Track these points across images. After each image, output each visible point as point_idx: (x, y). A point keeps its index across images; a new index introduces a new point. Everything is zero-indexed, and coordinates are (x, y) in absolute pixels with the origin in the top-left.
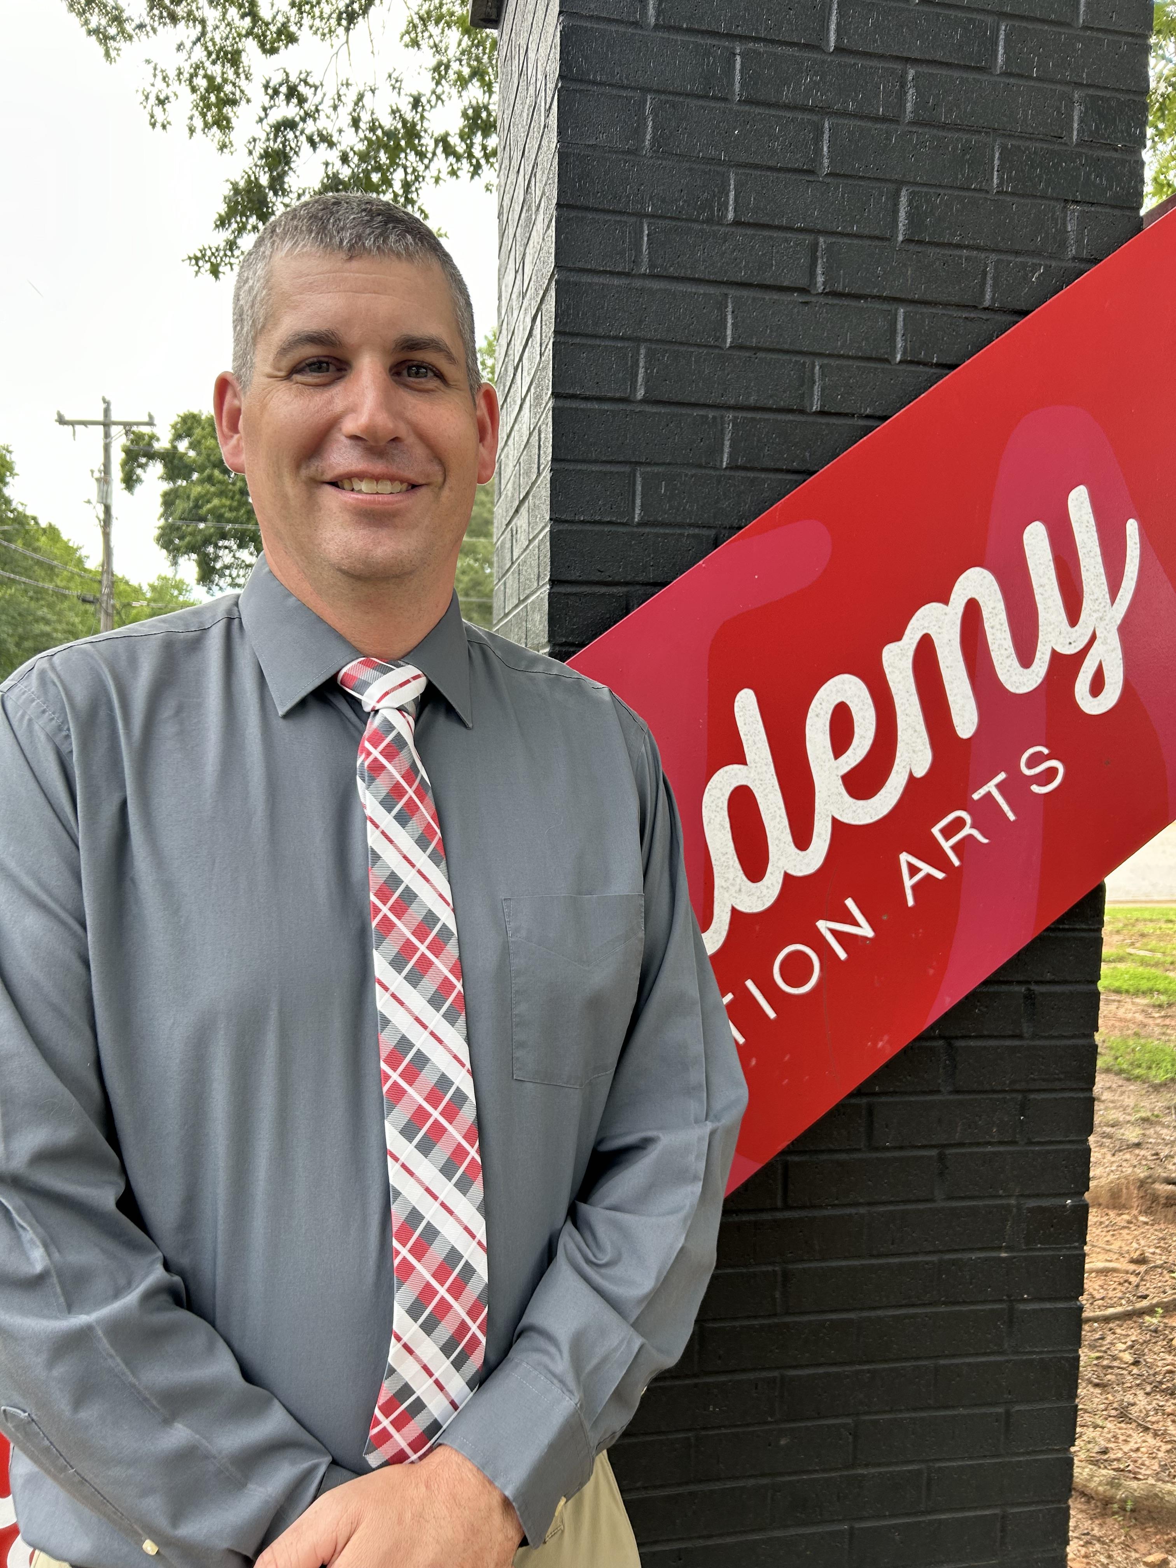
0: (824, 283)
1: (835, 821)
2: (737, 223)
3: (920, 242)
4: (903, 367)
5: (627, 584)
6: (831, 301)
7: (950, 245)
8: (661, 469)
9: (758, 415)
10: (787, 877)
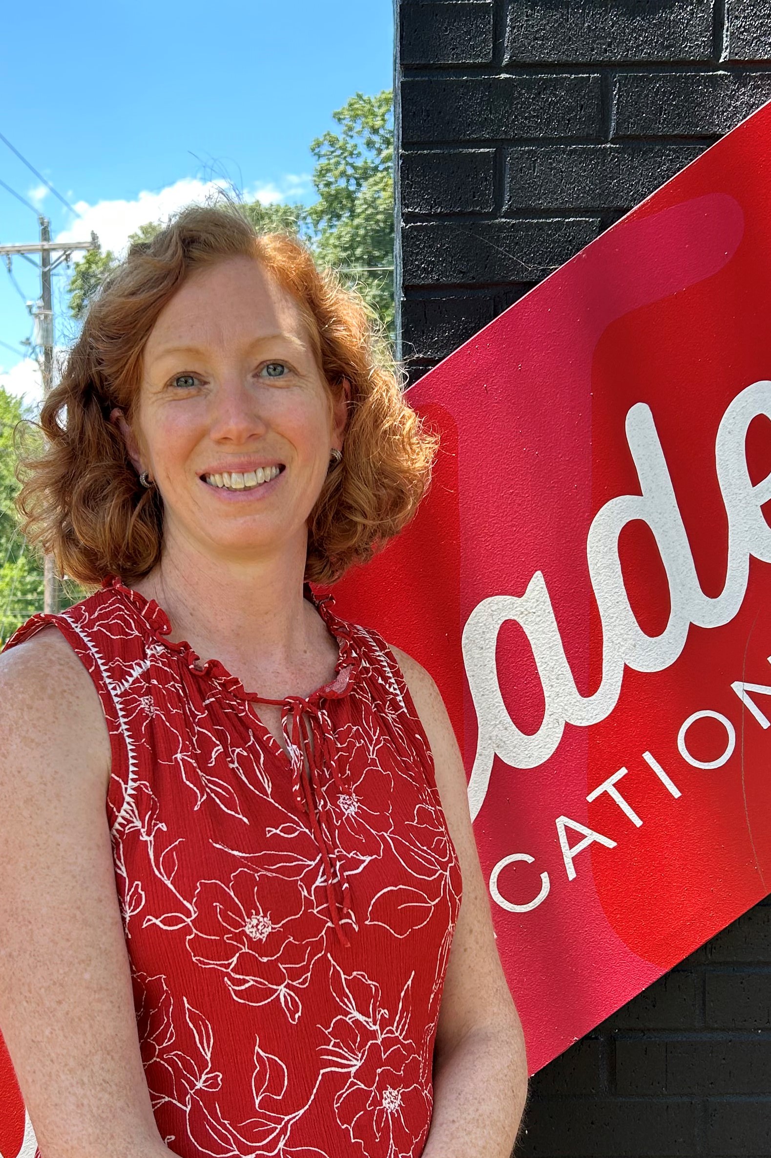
1: (753, 560)
10: (694, 630)
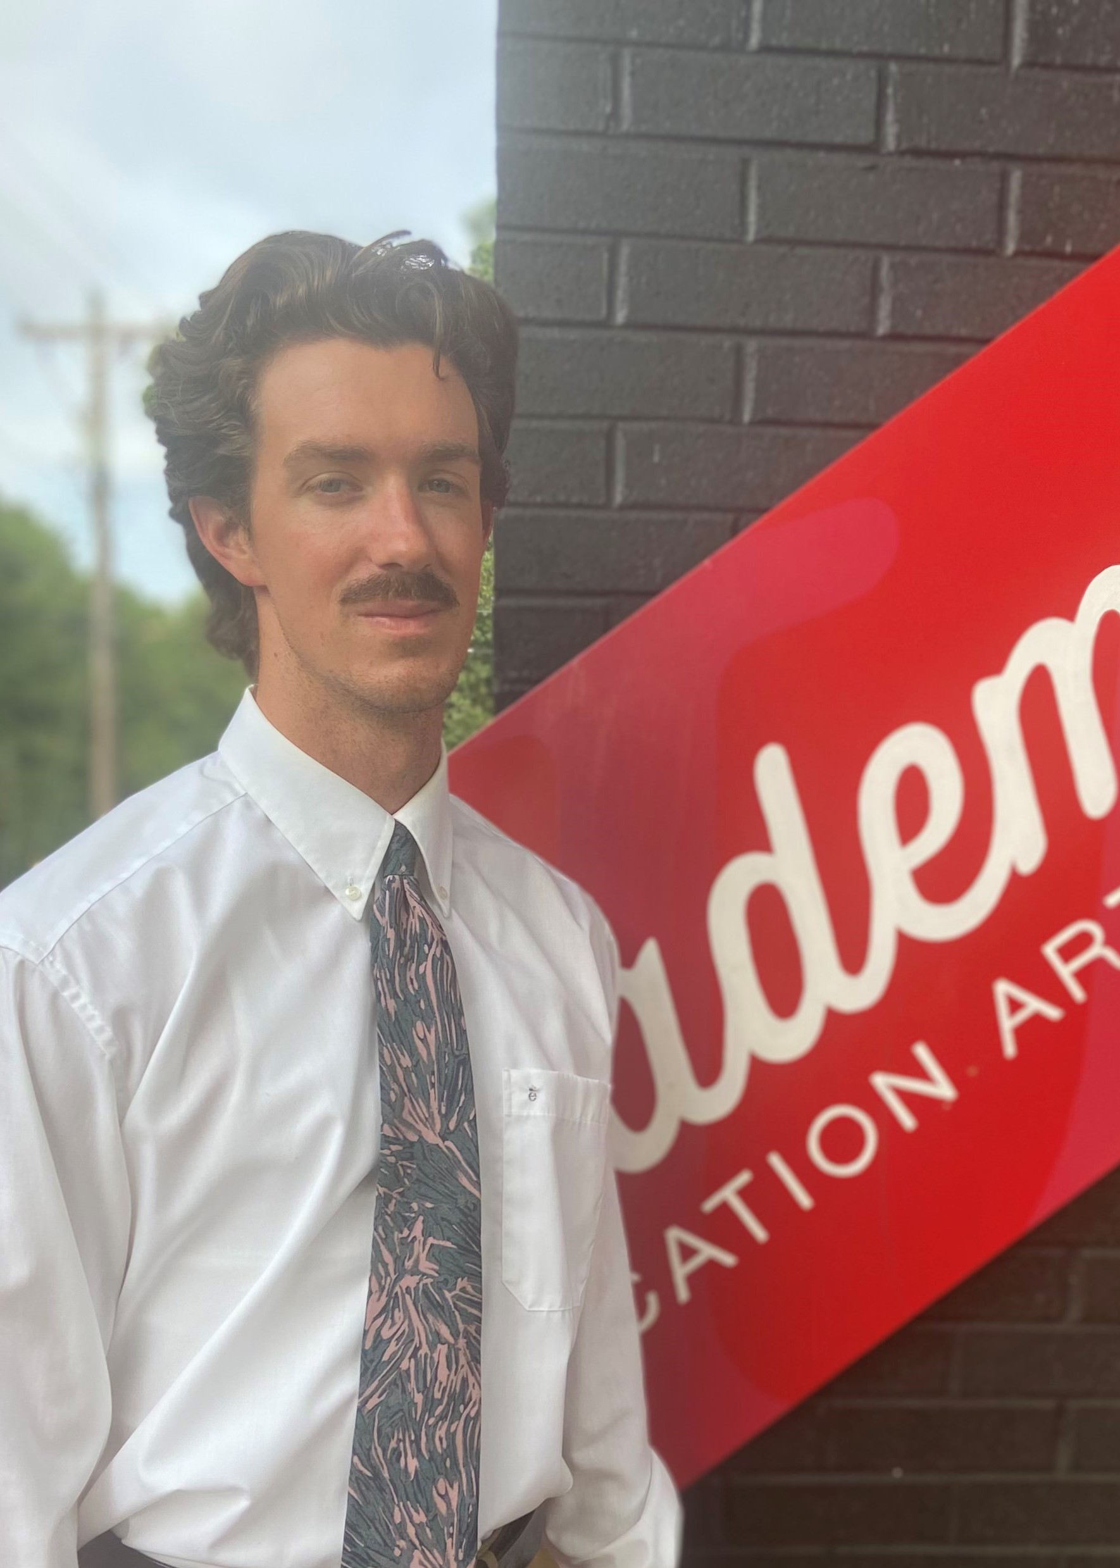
0: (899, 138)
1: (901, 936)
2: (765, 49)
3: (1047, 66)
4: (1020, 261)
5: (604, 594)
6: (909, 161)
7: (1095, 69)
8: (654, 425)
9: (797, 343)
10: (830, 1014)
